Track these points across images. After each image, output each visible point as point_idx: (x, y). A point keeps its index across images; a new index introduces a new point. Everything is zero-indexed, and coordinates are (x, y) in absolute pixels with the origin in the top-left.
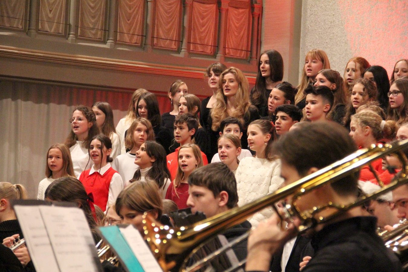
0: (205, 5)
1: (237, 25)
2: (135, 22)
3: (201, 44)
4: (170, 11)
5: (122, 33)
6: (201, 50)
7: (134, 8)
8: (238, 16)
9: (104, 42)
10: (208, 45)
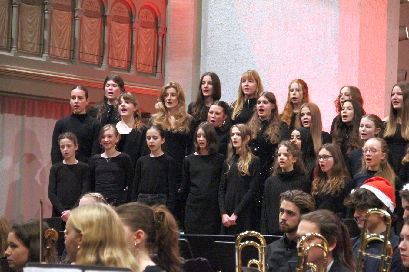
0: (120, 24)
1: (146, 43)
2: (65, 37)
3: (117, 59)
4: (93, 28)
5: (54, 47)
6: (118, 65)
7: (64, 24)
8: (147, 35)
9: (41, 56)
10: (122, 60)
